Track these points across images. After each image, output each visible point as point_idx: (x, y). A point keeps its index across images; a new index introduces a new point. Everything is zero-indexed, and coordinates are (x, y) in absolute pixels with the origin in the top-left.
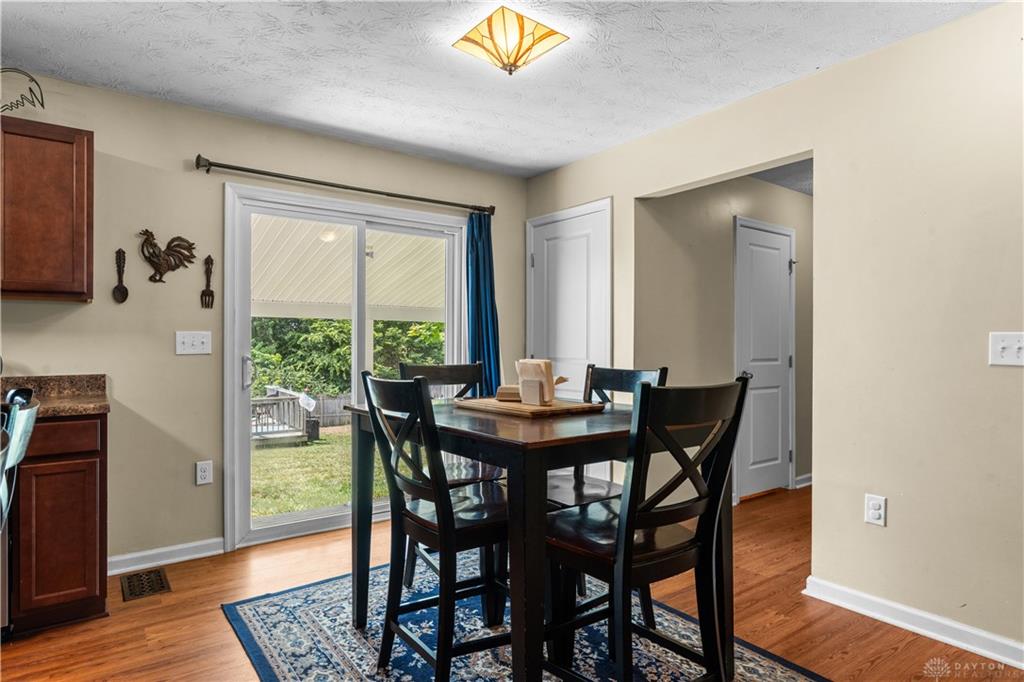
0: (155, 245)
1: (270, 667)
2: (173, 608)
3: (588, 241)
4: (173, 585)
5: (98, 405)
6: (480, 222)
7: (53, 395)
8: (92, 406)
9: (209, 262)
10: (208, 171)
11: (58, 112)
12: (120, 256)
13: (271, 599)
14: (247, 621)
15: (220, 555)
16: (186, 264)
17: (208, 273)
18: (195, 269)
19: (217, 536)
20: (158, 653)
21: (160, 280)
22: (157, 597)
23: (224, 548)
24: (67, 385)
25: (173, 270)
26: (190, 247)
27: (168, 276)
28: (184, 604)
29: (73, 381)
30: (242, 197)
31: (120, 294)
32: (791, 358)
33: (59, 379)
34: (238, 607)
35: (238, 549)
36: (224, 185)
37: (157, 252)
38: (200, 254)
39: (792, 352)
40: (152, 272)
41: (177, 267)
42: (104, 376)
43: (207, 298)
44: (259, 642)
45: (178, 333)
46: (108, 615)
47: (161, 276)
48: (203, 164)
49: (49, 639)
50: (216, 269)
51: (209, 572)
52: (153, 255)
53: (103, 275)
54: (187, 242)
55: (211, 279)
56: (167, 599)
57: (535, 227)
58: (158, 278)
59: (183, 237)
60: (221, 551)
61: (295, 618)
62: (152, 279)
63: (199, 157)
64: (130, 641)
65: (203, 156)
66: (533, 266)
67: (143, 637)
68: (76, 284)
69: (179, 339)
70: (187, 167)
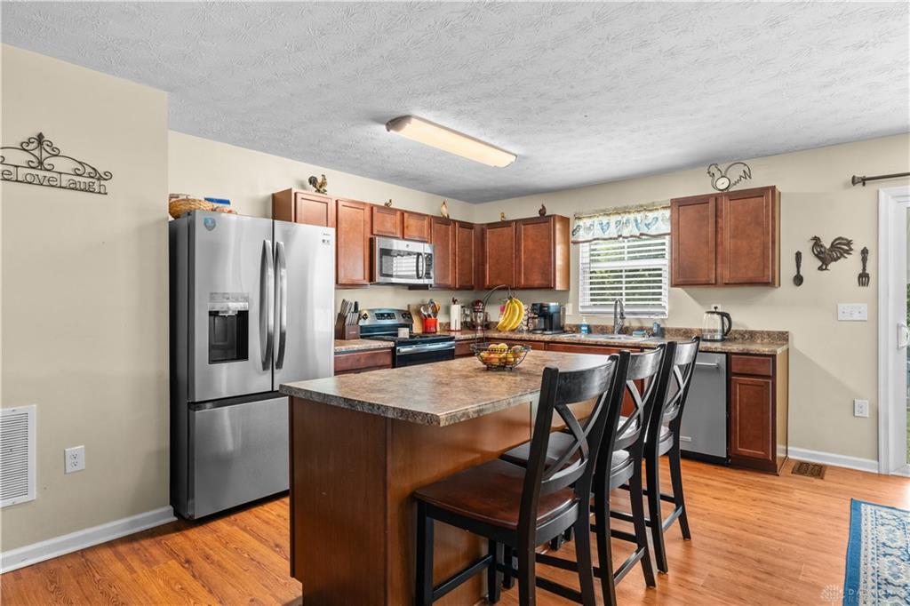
0: (822, 246)
1: (860, 540)
2: (818, 487)
4: (826, 477)
5: (771, 349)
7: (759, 341)
8: (767, 349)
9: (865, 252)
10: (864, 184)
12: (798, 256)
13: (893, 511)
14: (863, 514)
15: (873, 474)
16: (846, 255)
17: (864, 260)
18: (853, 258)
19: (873, 459)
20: (795, 503)
21: (826, 269)
22: (813, 479)
23: (878, 469)
24: (766, 336)
25: (836, 260)
26: (849, 243)
27: (832, 266)
28: (827, 488)
29: (769, 334)
30: (894, 197)
31: (798, 280)
33: (762, 333)
34: (863, 505)
35: (892, 475)
36: (878, 191)
37: (823, 250)
38: (857, 248)
40: (820, 264)
41: (839, 258)
42: (787, 332)
43: (864, 278)
44: (863, 528)
45: (839, 305)
46: (778, 475)
47: (827, 265)
49: (745, 474)
50: (871, 257)
51: (857, 479)
52: (821, 252)
53: (787, 269)
54: (846, 240)
55: (867, 264)
56: (817, 482)
58: (824, 267)
59: (843, 236)
60: (877, 472)
61: (904, 528)
62: (820, 268)
63: (854, 177)
64: (783, 491)
65: (857, 175)
67: (792, 493)
68: (765, 278)
69: (840, 310)
70: (846, 186)
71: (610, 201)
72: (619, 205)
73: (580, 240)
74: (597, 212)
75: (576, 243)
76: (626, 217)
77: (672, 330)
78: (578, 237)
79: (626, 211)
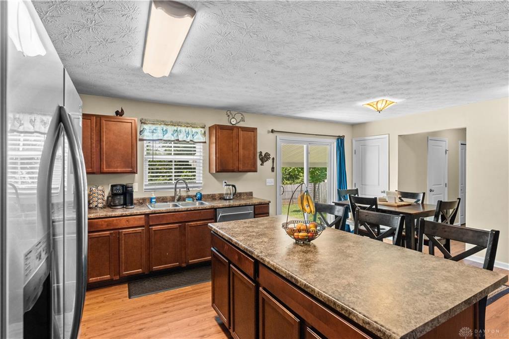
0: (262, 155)
3: (379, 148)
6: (341, 141)
9: (273, 159)
10: (274, 133)
11: (248, 123)
16: (268, 160)
17: (273, 162)
18: (270, 161)
21: (263, 165)
26: (269, 155)
27: (265, 163)
30: (280, 139)
32: (446, 184)
36: (276, 137)
37: (263, 157)
38: (271, 157)
39: (446, 182)
41: (266, 161)
42: (252, 192)
43: (273, 169)
45: (267, 179)
48: (272, 131)
50: (275, 161)
55: (274, 164)
57: (356, 141)
62: (261, 165)
65: (273, 129)
66: (355, 153)
68: (254, 169)
69: (267, 181)
71: (167, 115)
72: (174, 120)
73: (145, 138)
74: (157, 121)
75: (141, 140)
76: (179, 128)
77: (205, 195)
78: (143, 136)
79: (179, 124)
